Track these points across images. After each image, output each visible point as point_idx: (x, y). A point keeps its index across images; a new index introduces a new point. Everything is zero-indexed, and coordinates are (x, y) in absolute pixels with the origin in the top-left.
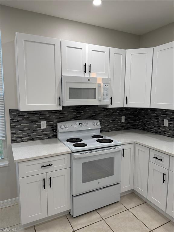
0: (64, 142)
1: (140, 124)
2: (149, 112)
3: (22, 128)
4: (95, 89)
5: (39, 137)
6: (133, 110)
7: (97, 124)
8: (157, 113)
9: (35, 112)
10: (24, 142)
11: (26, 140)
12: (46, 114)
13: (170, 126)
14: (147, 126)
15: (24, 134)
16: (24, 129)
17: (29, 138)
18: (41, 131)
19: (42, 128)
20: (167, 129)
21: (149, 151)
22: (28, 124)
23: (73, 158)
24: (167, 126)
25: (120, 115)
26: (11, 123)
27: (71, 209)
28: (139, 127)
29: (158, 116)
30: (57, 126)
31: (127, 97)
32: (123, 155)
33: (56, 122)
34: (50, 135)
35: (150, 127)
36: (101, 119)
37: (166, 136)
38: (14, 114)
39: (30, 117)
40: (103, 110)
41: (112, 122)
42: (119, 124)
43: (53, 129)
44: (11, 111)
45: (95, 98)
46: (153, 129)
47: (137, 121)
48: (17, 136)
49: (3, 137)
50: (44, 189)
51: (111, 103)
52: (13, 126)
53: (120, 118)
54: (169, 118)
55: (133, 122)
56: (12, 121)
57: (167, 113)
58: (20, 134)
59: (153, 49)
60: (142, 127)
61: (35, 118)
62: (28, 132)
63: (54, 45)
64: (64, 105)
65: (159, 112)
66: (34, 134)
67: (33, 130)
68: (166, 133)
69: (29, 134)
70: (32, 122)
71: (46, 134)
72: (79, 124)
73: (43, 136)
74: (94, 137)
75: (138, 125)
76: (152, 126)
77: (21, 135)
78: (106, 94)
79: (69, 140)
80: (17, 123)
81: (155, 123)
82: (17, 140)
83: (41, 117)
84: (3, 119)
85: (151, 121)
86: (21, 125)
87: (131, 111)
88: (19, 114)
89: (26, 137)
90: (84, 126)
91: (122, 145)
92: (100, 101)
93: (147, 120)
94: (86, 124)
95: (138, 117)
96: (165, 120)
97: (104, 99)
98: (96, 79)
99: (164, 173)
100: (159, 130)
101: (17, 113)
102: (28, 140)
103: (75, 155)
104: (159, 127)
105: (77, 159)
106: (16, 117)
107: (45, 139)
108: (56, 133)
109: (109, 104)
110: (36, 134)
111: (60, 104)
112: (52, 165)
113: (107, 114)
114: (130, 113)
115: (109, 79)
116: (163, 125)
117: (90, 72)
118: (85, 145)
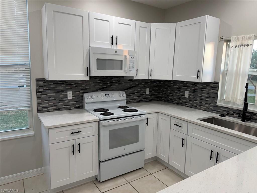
0: (91, 112)
1: (163, 95)
2: (172, 84)
3: (48, 98)
4: (122, 61)
5: (66, 108)
6: (157, 82)
7: (123, 95)
8: (179, 85)
9: (61, 82)
10: (50, 111)
11: (53, 110)
12: (72, 84)
13: (191, 97)
14: (170, 98)
15: (50, 104)
16: (51, 99)
17: (55, 108)
18: (68, 101)
19: (68, 98)
20: (187, 100)
21: (170, 119)
22: (54, 94)
23: (101, 126)
24: (188, 97)
25: (145, 87)
26: (37, 93)
27: (98, 175)
28: (162, 99)
29: (180, 88)
30: (83, 97)
31: (151, 69)
32: (147, 124)
33: (83, 93)
34: (77, 106)
35: (173, 98)
36: (127, 90)
37: (186, 106)
38: (41, 84)
39: (56, 87)
40: (129, 81)
41: (137, 93)
42: (144, 95)
43: (79, 99)
44: (38, 80)
45: (121, 69)
46: (175, 100)
47: (161, 94)
48: (43, 105)
49: (29, 107)
50: (73, 154)
51: (137, 75)
52: (40, 96)
53: (145, 89)
54: (189, 90)
55: (157, 94)
56: (38, 90)
57: (188, 85)
58: (46, 104)
59: (176, 24)
60: (165, 99)
61: (62, 88)
62: (54, 101)
63: (83, 16)
64: (92, 75)
65: (181, 84)
66: (60, 104)
67: (60, 101)
68: (186, 104)
69: (56, 104)
70: (58, 92)
71: (72, 105)
72: (106, 95)
73: (69, 106)
74: (120, 107)
75: (161, 97)
76: (174, 98)
77: (48, 105)
78: (132, 66)
79: (96, 110)
80: (43, 93)
81: (177, 95)
82: (44, 110)
83: (67, 87)
84: (29, 89)
85: (174, 93)
86: (47, 94)
87: (155, 83)
88: (45, 84)
89: (52, 107)
90: (111, 97)
91: (146, 115)
92: (127, 72)
93: (170, 92)
94: (112, 95)
95: (162, 90)
96: (186, 92)
97: (130, 71)
98: (122, 50)
99: (183, 138)
100: (180, 101)
101: (43, 83)
102: (55, 110)
103: (103, 122)
104: (180, 99)
105: (104, 126)
106: (42, 86)
107: (71, 109)
108: (82, 104)
109: (135, 75)
110: (62, 104)
111: (88, 75)
112: (81, 132)
113: (133, 86)
114: (154, 85)
115: (135, 52)
116: (184, 97)
117: (117, 44)
118: (112, 114)
